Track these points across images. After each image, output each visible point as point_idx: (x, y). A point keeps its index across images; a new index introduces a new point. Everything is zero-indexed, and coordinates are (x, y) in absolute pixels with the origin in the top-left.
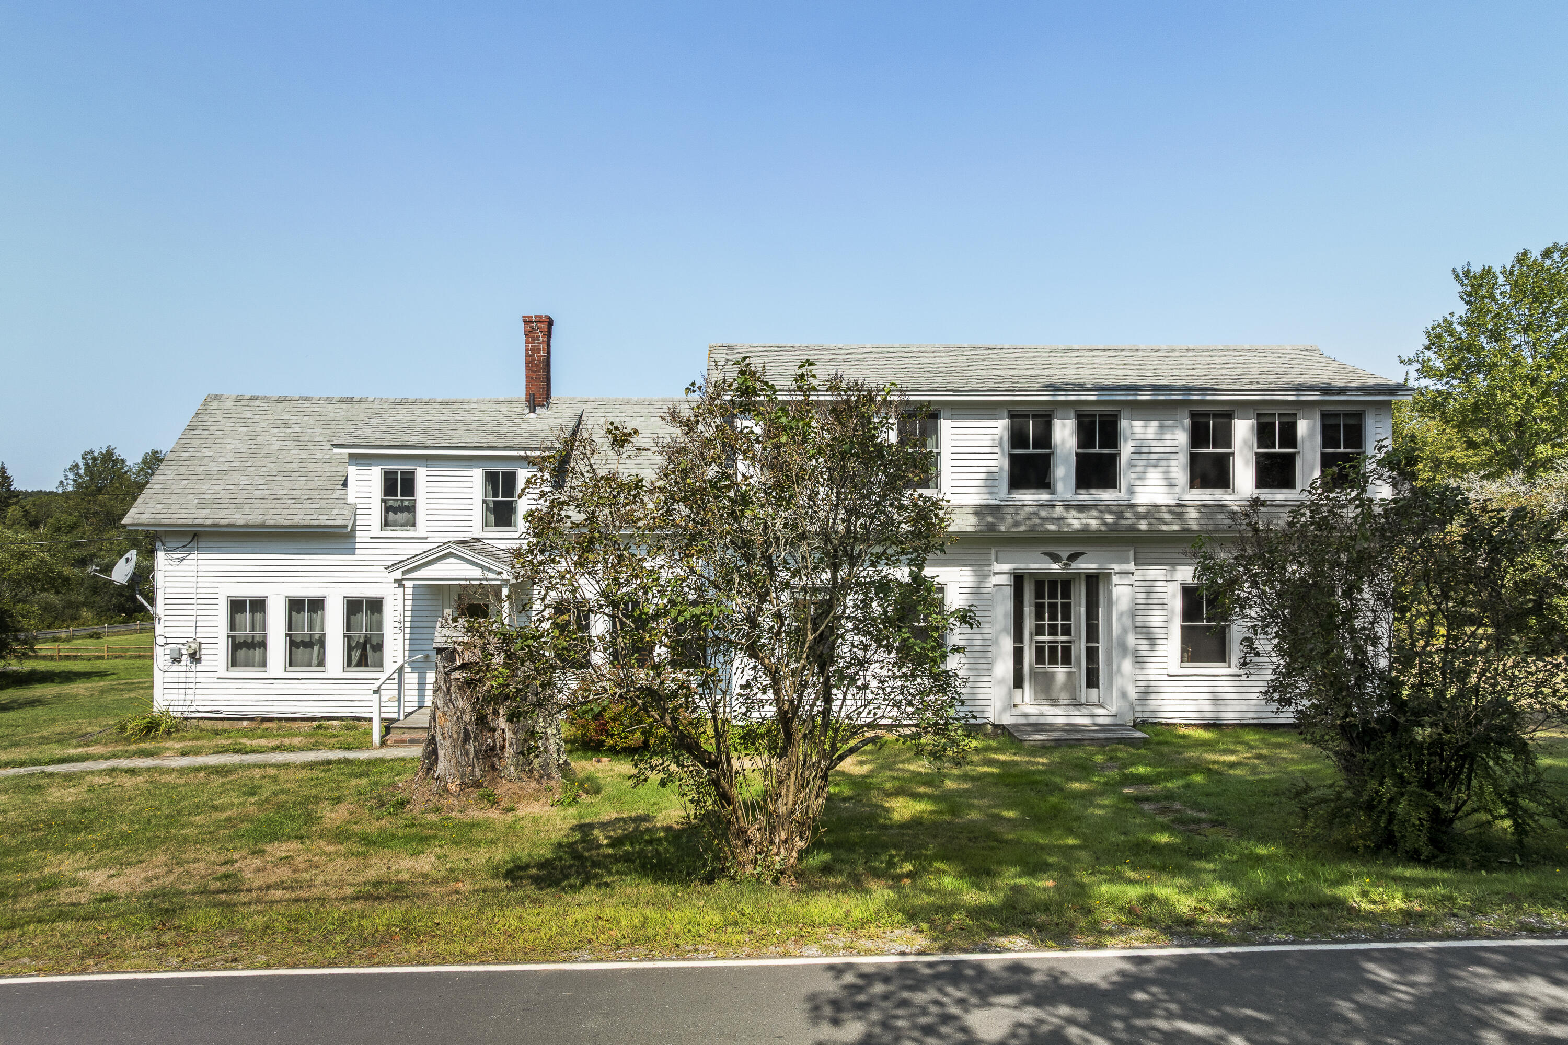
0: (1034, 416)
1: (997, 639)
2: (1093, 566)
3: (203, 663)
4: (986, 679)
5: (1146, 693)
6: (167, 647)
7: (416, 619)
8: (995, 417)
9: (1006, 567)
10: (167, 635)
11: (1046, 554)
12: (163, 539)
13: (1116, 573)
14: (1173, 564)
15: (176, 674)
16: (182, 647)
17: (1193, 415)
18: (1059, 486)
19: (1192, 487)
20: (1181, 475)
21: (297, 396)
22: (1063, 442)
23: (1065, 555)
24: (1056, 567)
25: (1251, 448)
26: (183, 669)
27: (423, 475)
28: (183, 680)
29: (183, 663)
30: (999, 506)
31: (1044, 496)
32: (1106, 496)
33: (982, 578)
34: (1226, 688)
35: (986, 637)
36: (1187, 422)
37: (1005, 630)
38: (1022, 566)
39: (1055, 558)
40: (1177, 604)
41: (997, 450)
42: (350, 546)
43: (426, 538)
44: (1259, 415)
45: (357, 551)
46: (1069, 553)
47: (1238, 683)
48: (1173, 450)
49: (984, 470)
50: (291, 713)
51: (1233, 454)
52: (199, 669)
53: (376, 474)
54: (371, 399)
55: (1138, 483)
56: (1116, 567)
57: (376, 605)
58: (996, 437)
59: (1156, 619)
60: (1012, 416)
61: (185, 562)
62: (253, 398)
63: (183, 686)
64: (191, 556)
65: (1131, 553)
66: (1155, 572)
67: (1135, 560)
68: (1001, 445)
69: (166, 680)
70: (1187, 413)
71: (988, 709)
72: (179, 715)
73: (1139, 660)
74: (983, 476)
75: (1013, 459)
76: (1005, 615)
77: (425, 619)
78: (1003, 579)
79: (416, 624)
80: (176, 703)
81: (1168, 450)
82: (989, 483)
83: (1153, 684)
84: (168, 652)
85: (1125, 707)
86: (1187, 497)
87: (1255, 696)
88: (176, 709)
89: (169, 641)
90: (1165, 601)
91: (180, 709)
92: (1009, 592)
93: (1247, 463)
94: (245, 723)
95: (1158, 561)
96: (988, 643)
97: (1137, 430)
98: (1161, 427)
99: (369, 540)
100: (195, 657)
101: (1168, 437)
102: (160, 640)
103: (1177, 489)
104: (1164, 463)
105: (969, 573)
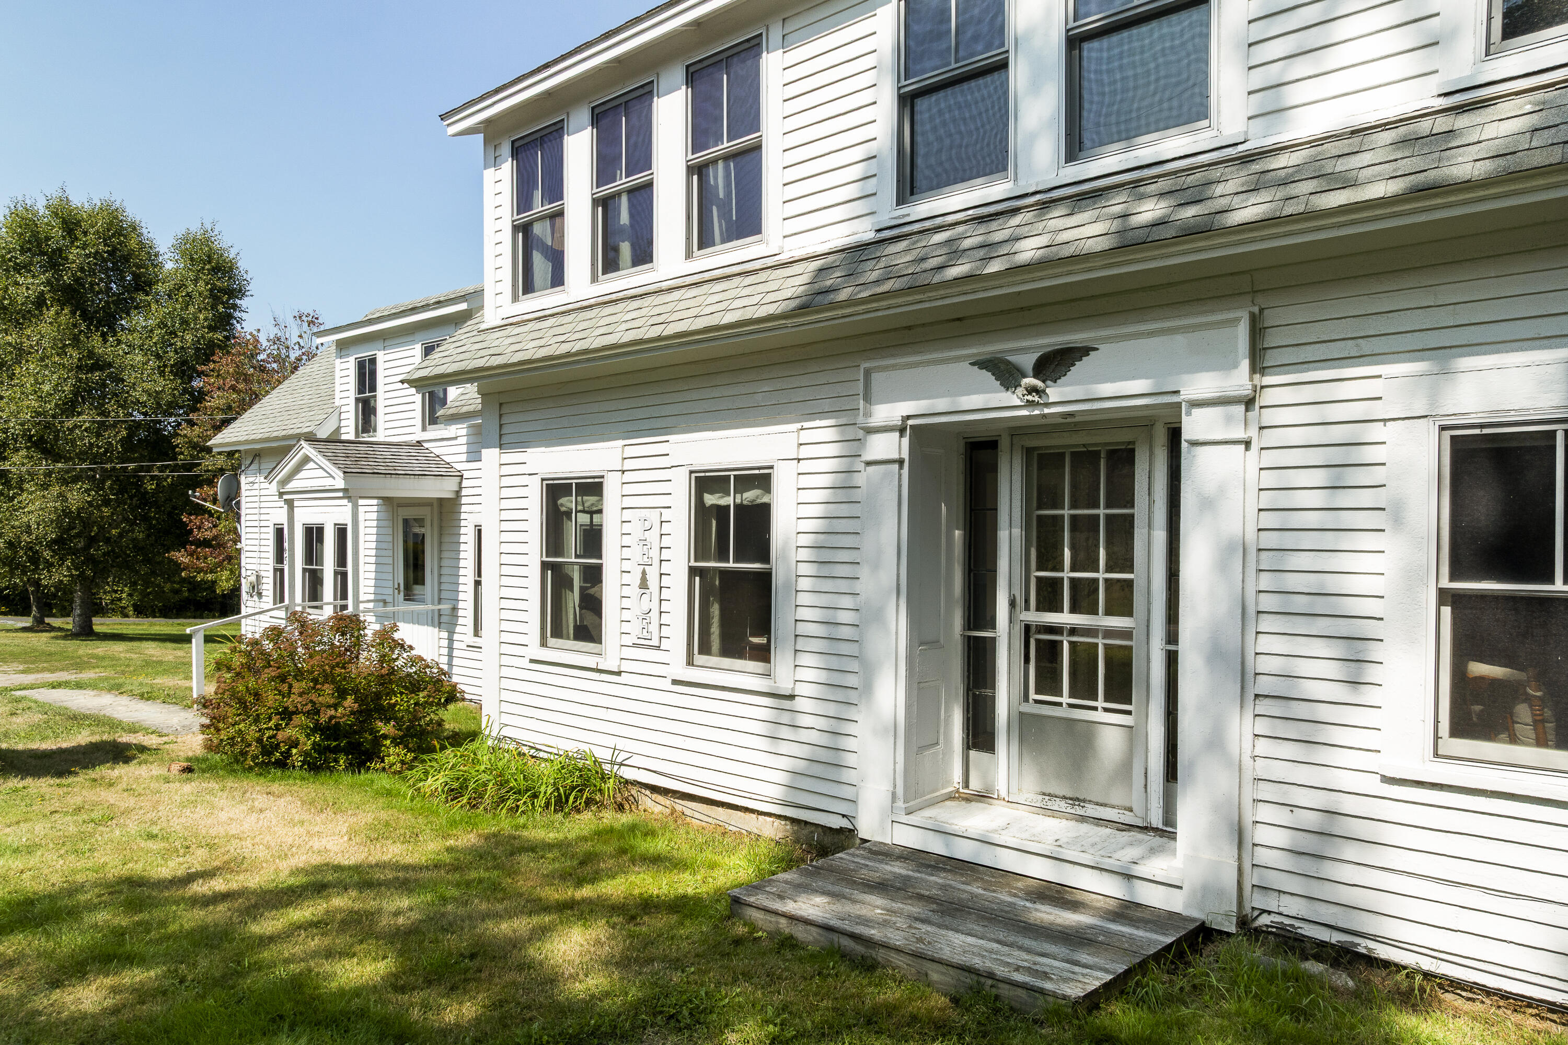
4: (856, 713)
9: (899, 409)
11: (984, 364)
18: (1030, 155)
23: (1027, 361)
24: (1007, 398)
38: (941, 404)
46: (1036, 356)
49: (859, 153)
65: (1242, 332)
71: (863, 795)
78: (890, 445)
83: (1349, 805)
95: (1349, 348)
105: (830, 434)
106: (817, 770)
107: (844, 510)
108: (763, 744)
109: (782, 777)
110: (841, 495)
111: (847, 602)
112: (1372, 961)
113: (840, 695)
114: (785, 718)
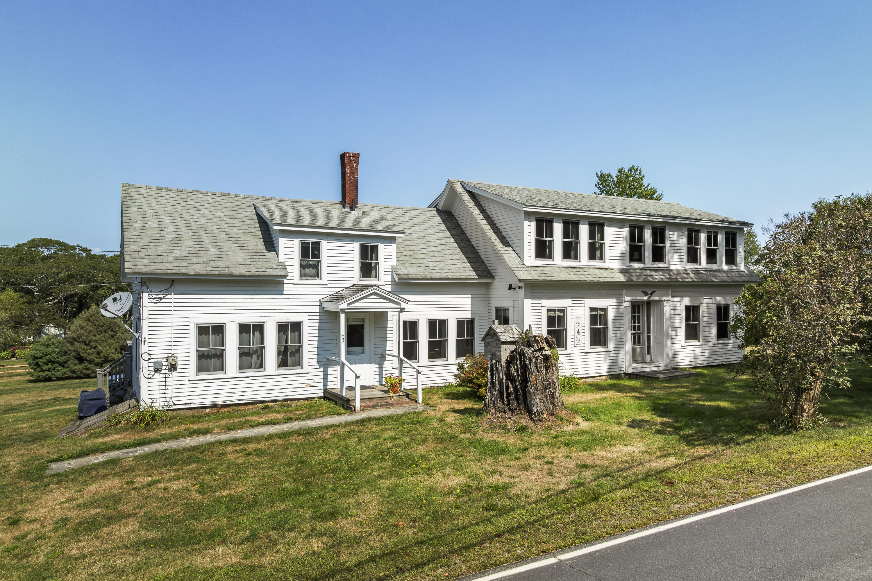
0: (638, 227)
1: (626, 332)
2: (658, 298)
3: (178, 371)
4: (622, 352)
5: (675, 354)
6: (150, 361)
7: (321, 335)
8: (623, 227)
9: (628, 298)
10: (150, 352)
11: (642, 292)
12: (147, 283)
13: (665, 301)
14: (682, 296)
15: (158, 380)
16: (163, 360)
17: (688, 230)
18: (647, 261)
19: (688, 262)
20: (685, 257)
21: (190, 190)
22: (647, 240)
23: (649, 292)
24: (645, 298)
25: (705, 246)
26: (164, 376)
27: (325, 245)
28: (164, 384)
29: (163, 372)
30: (627, 269)
31: (642, 265)
32: (661, 265)
33: (619, 304)
34: (698, 350)
35: (622, 332)
36: (686, 233)
37: (629, 328)
38: (634, 298)
39: (646, 294)
40: (683, 314)
41: (625, 243)
42: (281, 289)
43: (327, 285)
44: (708, 232)
45: (285, 293)
46: (651, 292)
47: (702, 349)
48: (682, 245)
49: (620, 252)
50: (242, 400)
51: (700, 248)
52: (174, 375)
53: (296, 243)
54: (242, 195)
55: (671, 260)
56: (666, 298)
57: (297, 327)
58: (625, 236)
59: (677, 321)
60: (630, 227)
61: (163, 301)
62: (159, 189)
63: (164, 388)
64: (169, 296)
65: (670, 292)
66: (677, 299)
67: (672, 295)
68: (626, 240)
69: (150, 384)
70: (687, 230)
71: (623, 366)
72: (161, 408)
73: (673, 342)
74: (619, 255)
75: (631, 246)
76: (629, 321)
77: (327, 335)
78: (627, 304)
79: (322, 338)
80: (158, 400)
81: (680, 245)
82: (622, 258)
83: (676, 350)
84: (152, 364)
85: (668, 360)
86: (687, 267)
87: (707, 354)
88: (158, 404)
89: (152, 356)
90: (680, 313)
91: (162, 404)
92: (630, 309)
93: (704, 252)
94: (208, 410)
95: (678, 295)
96: (622, 334)
97: (671, 236)
98: (678, 235)
99: (292, 285)
100: (173, 367)
101: (680, 240)
102: (146, 357)
103: (683, 263)
104: (679, 251)
105: (615, 301)
106: (614, 364)
107: (618, 315)
108: (603, 362)
109: (607, 367)
110: (617, 313)
111: (619, 332)
112: (679, 368)
113: (618, 349)
114: (608, 355)
